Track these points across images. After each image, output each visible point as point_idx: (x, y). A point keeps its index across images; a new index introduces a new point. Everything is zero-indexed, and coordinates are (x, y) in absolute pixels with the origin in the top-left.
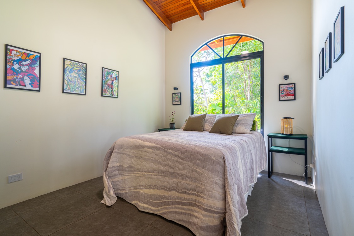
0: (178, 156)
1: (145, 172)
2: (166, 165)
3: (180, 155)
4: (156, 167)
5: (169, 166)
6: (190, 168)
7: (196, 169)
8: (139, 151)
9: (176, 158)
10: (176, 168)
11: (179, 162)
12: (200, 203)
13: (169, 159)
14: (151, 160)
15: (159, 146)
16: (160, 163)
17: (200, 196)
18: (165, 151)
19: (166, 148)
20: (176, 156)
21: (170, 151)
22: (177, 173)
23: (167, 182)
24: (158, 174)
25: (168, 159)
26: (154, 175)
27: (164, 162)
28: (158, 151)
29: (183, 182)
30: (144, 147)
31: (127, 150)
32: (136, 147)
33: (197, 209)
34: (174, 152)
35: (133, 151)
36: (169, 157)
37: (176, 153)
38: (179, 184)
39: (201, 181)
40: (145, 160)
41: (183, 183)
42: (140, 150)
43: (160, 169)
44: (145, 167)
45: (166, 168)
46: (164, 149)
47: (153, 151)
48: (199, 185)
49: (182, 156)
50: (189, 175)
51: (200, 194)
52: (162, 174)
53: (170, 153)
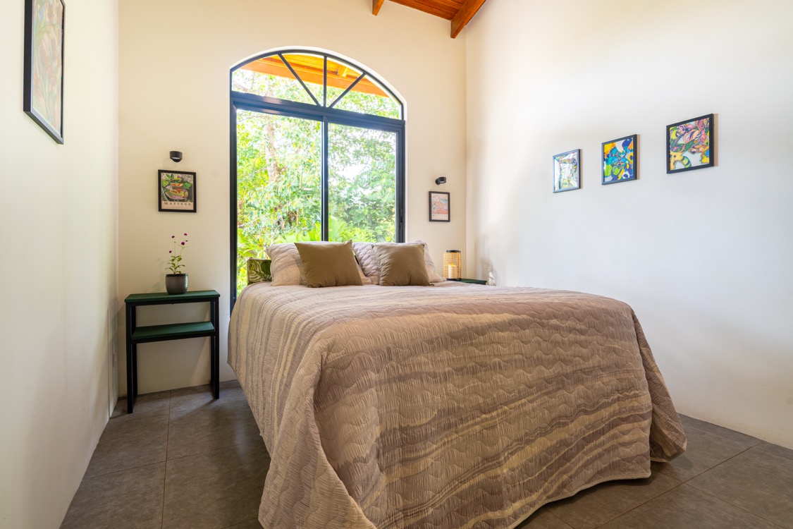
0: (575, 329)
1: (506, 404)
2: (554, 361)
3: (578, 327)
4: (531, 376)
5: (562, 361)
6: (603, 347)
7: (612, 346)
8: (471, 349)
9: (572, 337)
10: (577, 358)
11: (580, 343)
12: (633, 409)
13: (558, 343)
14: (516, 360)
15: (525, 316)
16: (539, 362)
17: (628, 397)
18: (542, 325)
19: (544, 318)
20: (571, 330)
21: (554, 322)
22: (581, 370)
23: (565, 403)
24: (539, 393)
25: (556, 343)
26: (531, 401)
27: (547, 355)
28: (527, 331)
29: (598, 384)
30: (482, 330)
31: (422, 358)
32: (452, 337)
33: (625, 427)
34: (563, 322)
35: (445, 354)
36: (557, 337)
37: (569, 323)
38: (590, 392)
39: (624, 366)
40: (497, 368)
41: (597, 387)
42: (472, 344)
43: (541, 378)
44: (501, 391)
45: (557, 369)
46: (538, 320)
47: (515, 335)
48: (623, 376)
49: (583, 327)
50: (604, 363)
51: (627, 394)
52: (551, 389)
53: (557, 328)
